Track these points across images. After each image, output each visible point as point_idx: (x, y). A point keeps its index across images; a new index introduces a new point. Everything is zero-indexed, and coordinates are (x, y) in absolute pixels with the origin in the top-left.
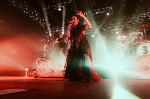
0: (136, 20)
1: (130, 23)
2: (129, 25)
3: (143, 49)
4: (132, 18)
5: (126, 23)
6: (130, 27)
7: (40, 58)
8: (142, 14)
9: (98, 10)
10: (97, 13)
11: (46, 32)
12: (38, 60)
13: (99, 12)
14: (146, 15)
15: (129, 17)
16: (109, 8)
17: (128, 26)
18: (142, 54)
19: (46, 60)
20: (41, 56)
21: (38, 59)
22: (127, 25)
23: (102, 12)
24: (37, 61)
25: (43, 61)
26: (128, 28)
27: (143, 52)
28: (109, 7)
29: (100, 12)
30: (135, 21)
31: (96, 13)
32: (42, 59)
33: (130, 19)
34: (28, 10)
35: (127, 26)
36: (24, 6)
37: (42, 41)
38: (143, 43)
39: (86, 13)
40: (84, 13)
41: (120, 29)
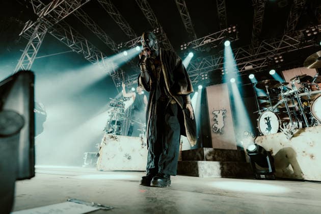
1: (279, 51)
2: (278, 56)
4: (282, 41)
5: (270, 52)
6: (282, 58)
7: (109, 133)
8: (307, 29)
9: (207, 36)
10: (205, 43)
11: (117, 85)
12: (105, 138)
13: (209, 40)
14: (317, 30)
15: (277, 41)
16: (228, 30)
17: (276, 58)
19: (118, 136)
20: (111, 130)
21: (105, 136)
22: (272, 56)
23: (215, 40)
24: (103, 139)
25: (112, 139)
26: (277, 62)
28: (230, 29)
29: (212, 40)
30: (291, 45)
31: (203, 43)
32: (111, 134)
33: (278, 44)
34: (91, 55)
35: (273, 58)
36: (85, 49)
37: (112, 103)
39: (185, 45)
40: (182, 46)
41: (259, 66)
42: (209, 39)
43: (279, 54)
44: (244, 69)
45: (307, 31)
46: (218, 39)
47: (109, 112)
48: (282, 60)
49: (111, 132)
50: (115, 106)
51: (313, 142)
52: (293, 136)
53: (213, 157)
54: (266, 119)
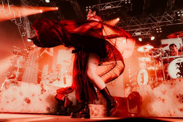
0: (170, 19)
1: (161, 24)
2: (159, 28)
3: (177, 68)
4: (163, 16)
5: (154, 24)
6: (161, 30)
7: (10, 78)
8: (179, 11)
9: (109, 3)
10: (106, 8)
11: (22, 34)
12: (6, 83)
13: (110, 7)
15: (159, 16)
16: (125, 1)
17: (157, 29)
18: (177, 75)
19: (19, 82)
20: (12, 76)
21: (6, 81)
22: (155, 27)
23: (114, 7)
24: (3, 84)
25: (13, 84)
26: (158, 32)
27: (178, 73)
29: (112, 7)
30: (169, 21)
31: (105, 8)
32: (12, 80)
33: (160, 18)
35: (155, 29)
37: (15, 51)
38: (176, 58)
39: (90, 7)
40: (87, 8)
41: (145, 33)
42: (110, 5)
43: (160, 26)
44: (135, 34)
45: (178, 13)
46: (117, 7)
47: (11, 60)
48: (161, 31)
49: (13, 78)
50: (19, 54)
51: (165, 91)
52: (154, 87)
53: (100, 102)
54: (141, 74)
